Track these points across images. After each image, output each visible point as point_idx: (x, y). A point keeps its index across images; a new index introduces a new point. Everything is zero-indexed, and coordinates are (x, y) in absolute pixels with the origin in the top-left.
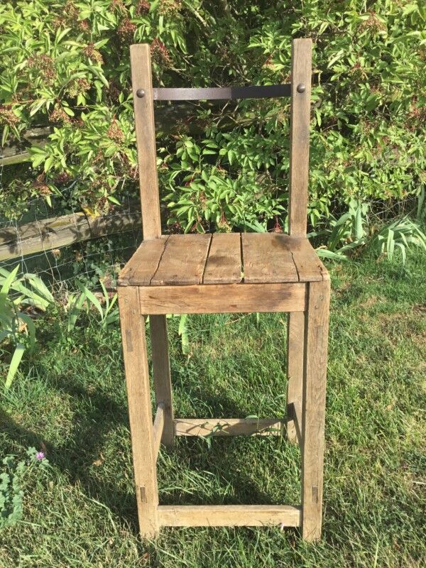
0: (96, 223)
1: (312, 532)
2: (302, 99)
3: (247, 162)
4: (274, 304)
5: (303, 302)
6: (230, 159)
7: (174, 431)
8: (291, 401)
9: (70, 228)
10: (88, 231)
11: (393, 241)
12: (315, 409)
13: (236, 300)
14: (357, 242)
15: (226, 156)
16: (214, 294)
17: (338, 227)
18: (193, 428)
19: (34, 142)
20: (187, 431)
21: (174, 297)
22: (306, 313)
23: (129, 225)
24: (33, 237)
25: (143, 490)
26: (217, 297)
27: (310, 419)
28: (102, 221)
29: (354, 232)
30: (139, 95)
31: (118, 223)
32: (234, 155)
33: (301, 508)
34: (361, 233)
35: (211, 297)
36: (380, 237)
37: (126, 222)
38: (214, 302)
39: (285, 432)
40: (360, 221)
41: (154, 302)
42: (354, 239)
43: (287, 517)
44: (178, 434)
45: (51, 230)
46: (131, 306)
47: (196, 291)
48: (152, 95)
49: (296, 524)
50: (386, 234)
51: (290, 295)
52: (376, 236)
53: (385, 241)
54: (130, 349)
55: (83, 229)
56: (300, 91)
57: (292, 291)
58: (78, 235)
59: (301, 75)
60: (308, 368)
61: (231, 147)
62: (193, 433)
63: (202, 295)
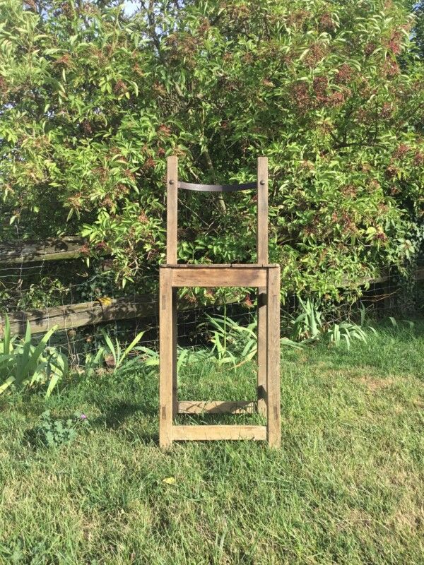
0: (108, 308)
1: (275, 444)
2: (263, 189)
3: (227, 256)
4: (249, 282)
5: (265, 281)
6: (215, 252)
7: (178, 409)
8: (260, 384)
9: (88, 312)
10: (100, 315)
11: (339, 333)
12: (274, 349)
13: (227, 279)
14: (313, 338)
15: (213, 248)
16: (215, 274)
17: (296, 324)
18: (191, 407)
19: (70, 245)
20: (188, 409)
21: (192, 276)
22: (267, 287)
23: (133, 312)
24: (58, 316)
25: (164, 408)
26: (216, 277)
27: (271, 357)
28: (112, 307)
29: (310, 331)
30: (171, 183)
31: (124, 309)
32: (218, 249)
33: (267, 426)
34: (316, 331)
35: (212, 277)
36: (329, 331)
37: (130, 309)
38: (214, 280)
39: (256, 408)
40: (314, 325)
41: (179, 278)
42: (311, 335)
43: (258, 432)
44: (180, 412)
45: (73, 312)
46: (166, 280)
47: (204, 273)
48: (177, 185)
49: (264, 438)
50: (333, 328)
51: (258, 276)
52: (327, 331)
53: (333, 333)
54: (164, 308)
55: (97, 313)
56: (262, 184)
57: (258, 274)
58: (93, 317)
59: (262, 176)
60: (269, 322)
61: (216, 245)
62: (192, 411)
63: (208, 275)
